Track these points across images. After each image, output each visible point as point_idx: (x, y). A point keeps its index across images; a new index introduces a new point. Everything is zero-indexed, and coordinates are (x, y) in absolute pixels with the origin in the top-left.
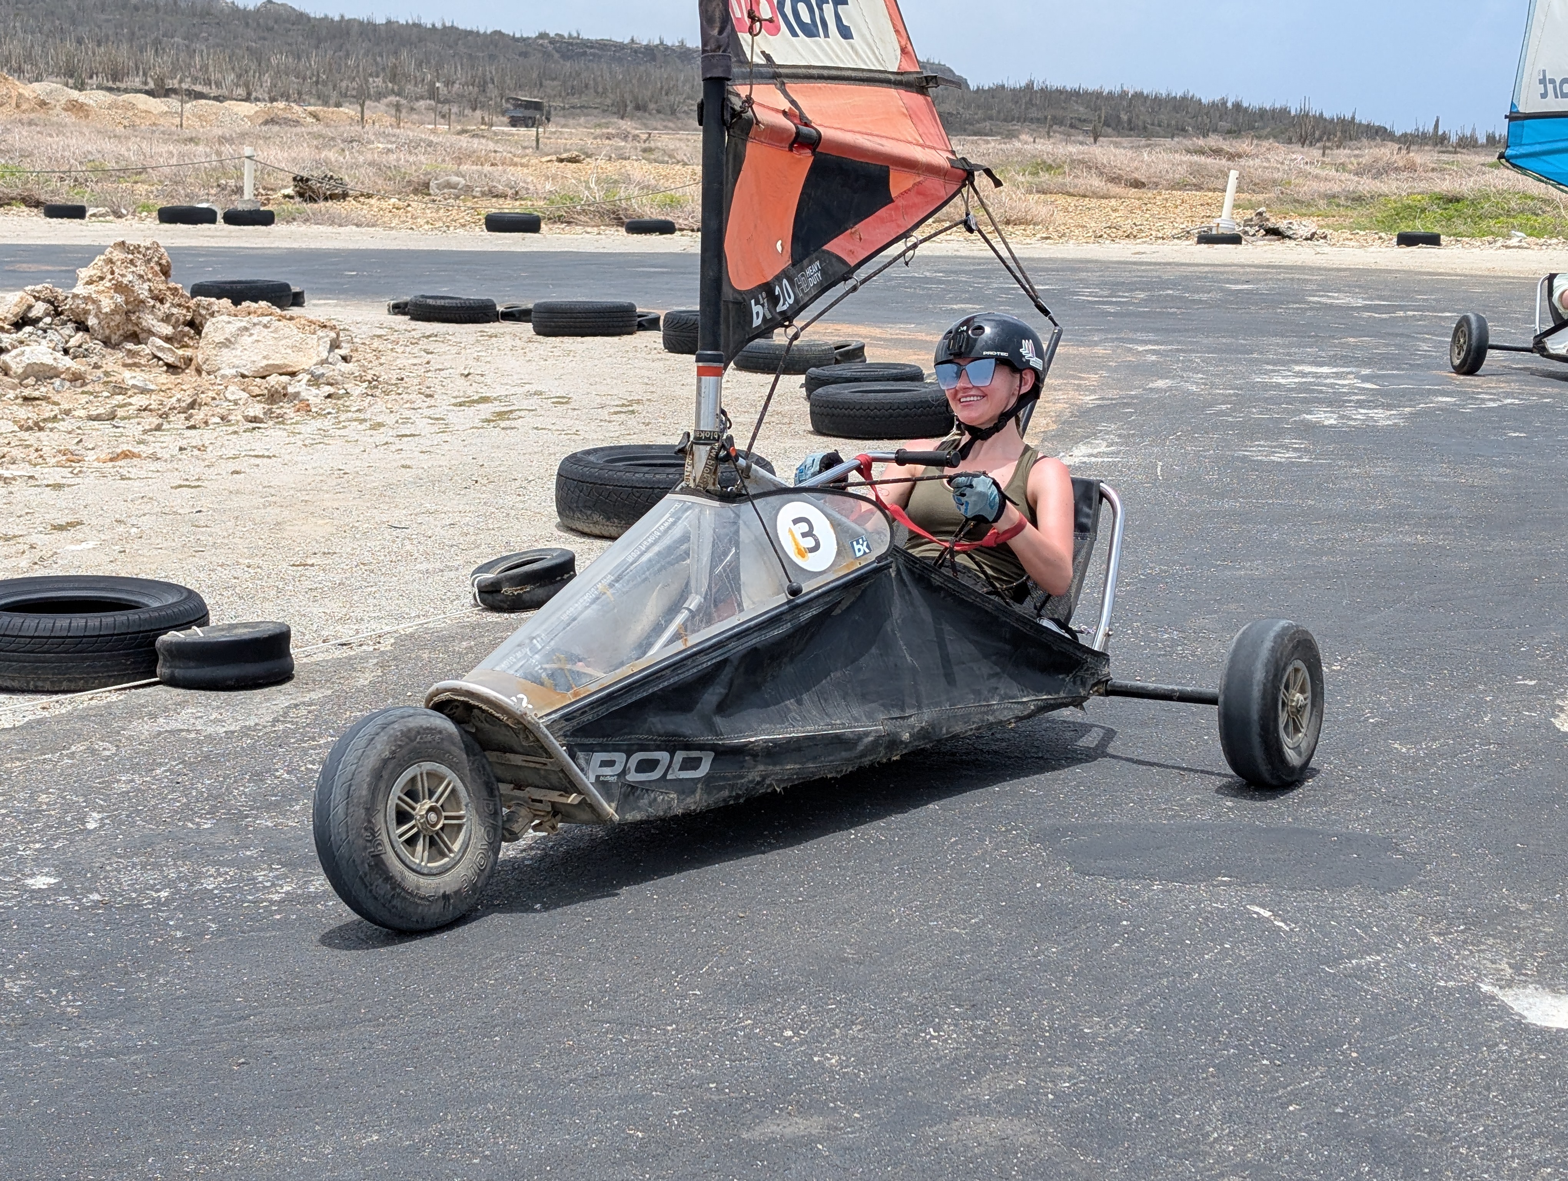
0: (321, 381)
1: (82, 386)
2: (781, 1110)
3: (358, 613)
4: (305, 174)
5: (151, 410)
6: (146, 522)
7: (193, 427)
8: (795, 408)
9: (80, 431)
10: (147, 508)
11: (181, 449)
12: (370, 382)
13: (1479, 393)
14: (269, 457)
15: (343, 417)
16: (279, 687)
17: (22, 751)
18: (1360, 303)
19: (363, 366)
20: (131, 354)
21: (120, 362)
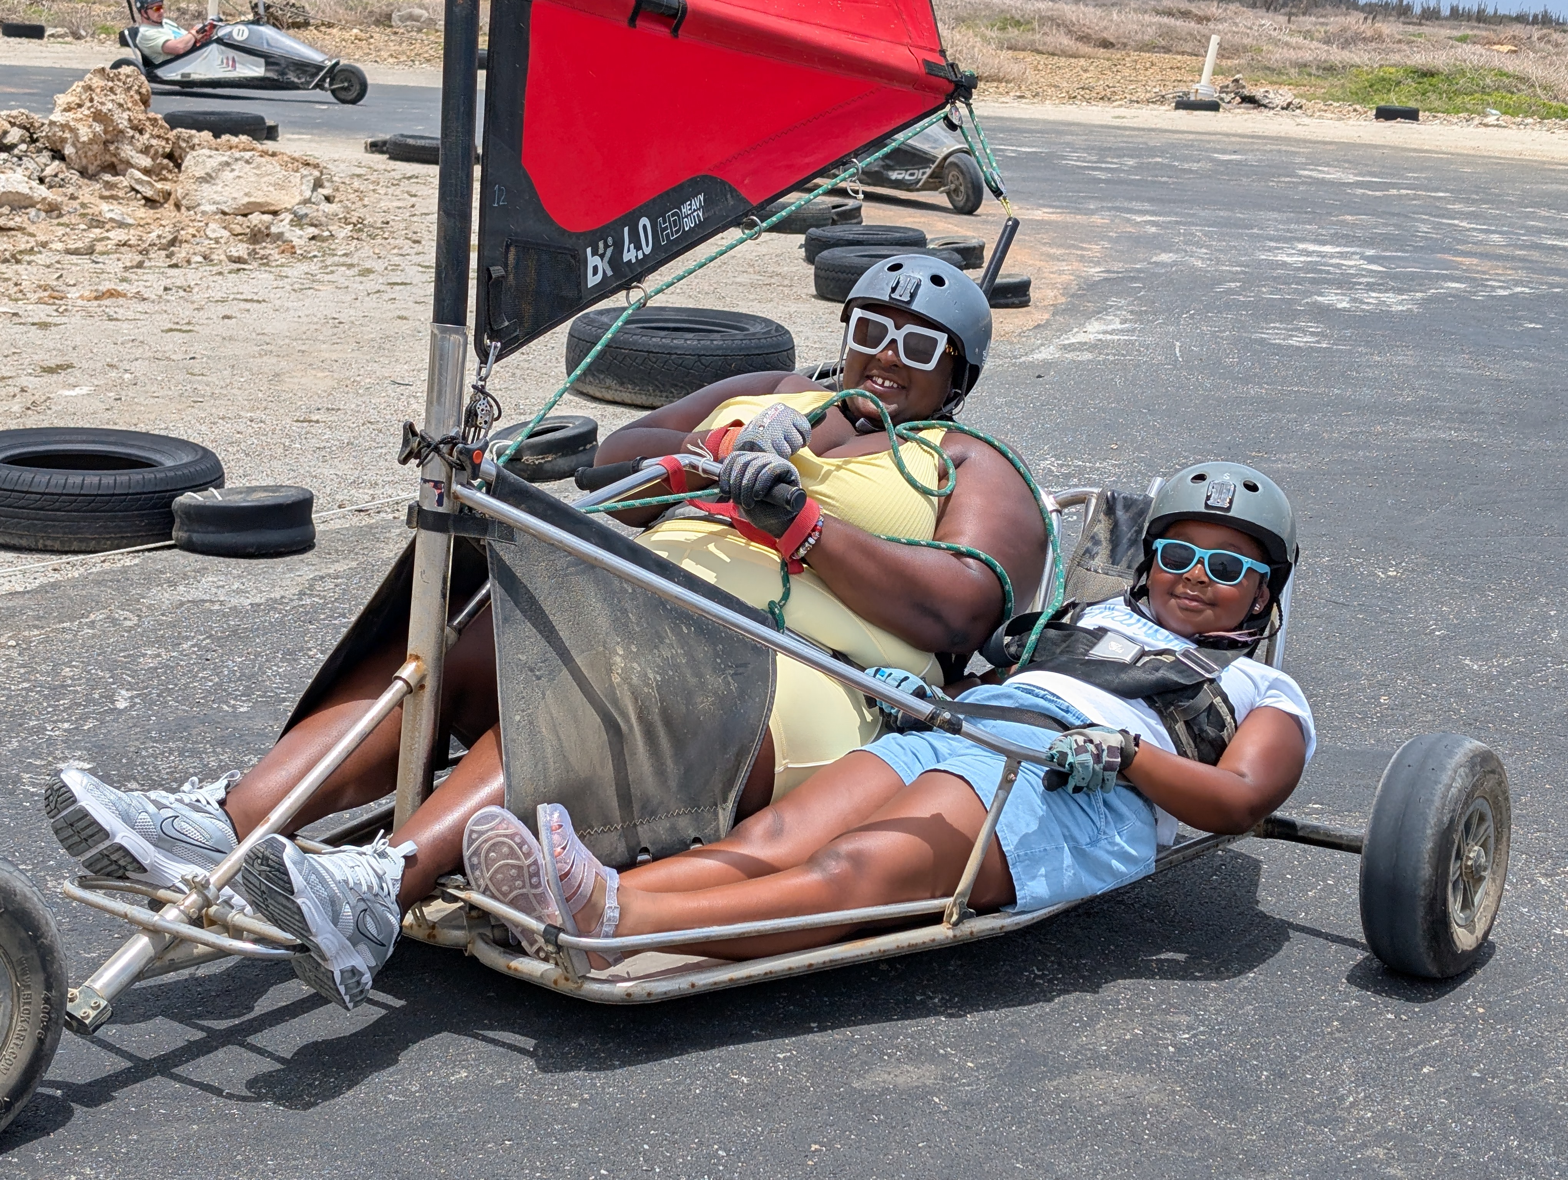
0: (304, 221)
1: (58, 217)
2: (889, 1056)
3: (371, 476)
5: (130, 246)
6: (139, 368)
7: (175, 266)
8: (794, 269)
9: (59, 266)
10: (138, 352)
11: (166, 289)
12: (355, 225)
13: (1487, 280)
14: (258, 302)
15: (329, 261)
16: (301, 557)
18: (1352, 179)
19: (347, 207)
20: (108, 185)
21: (97, 194)
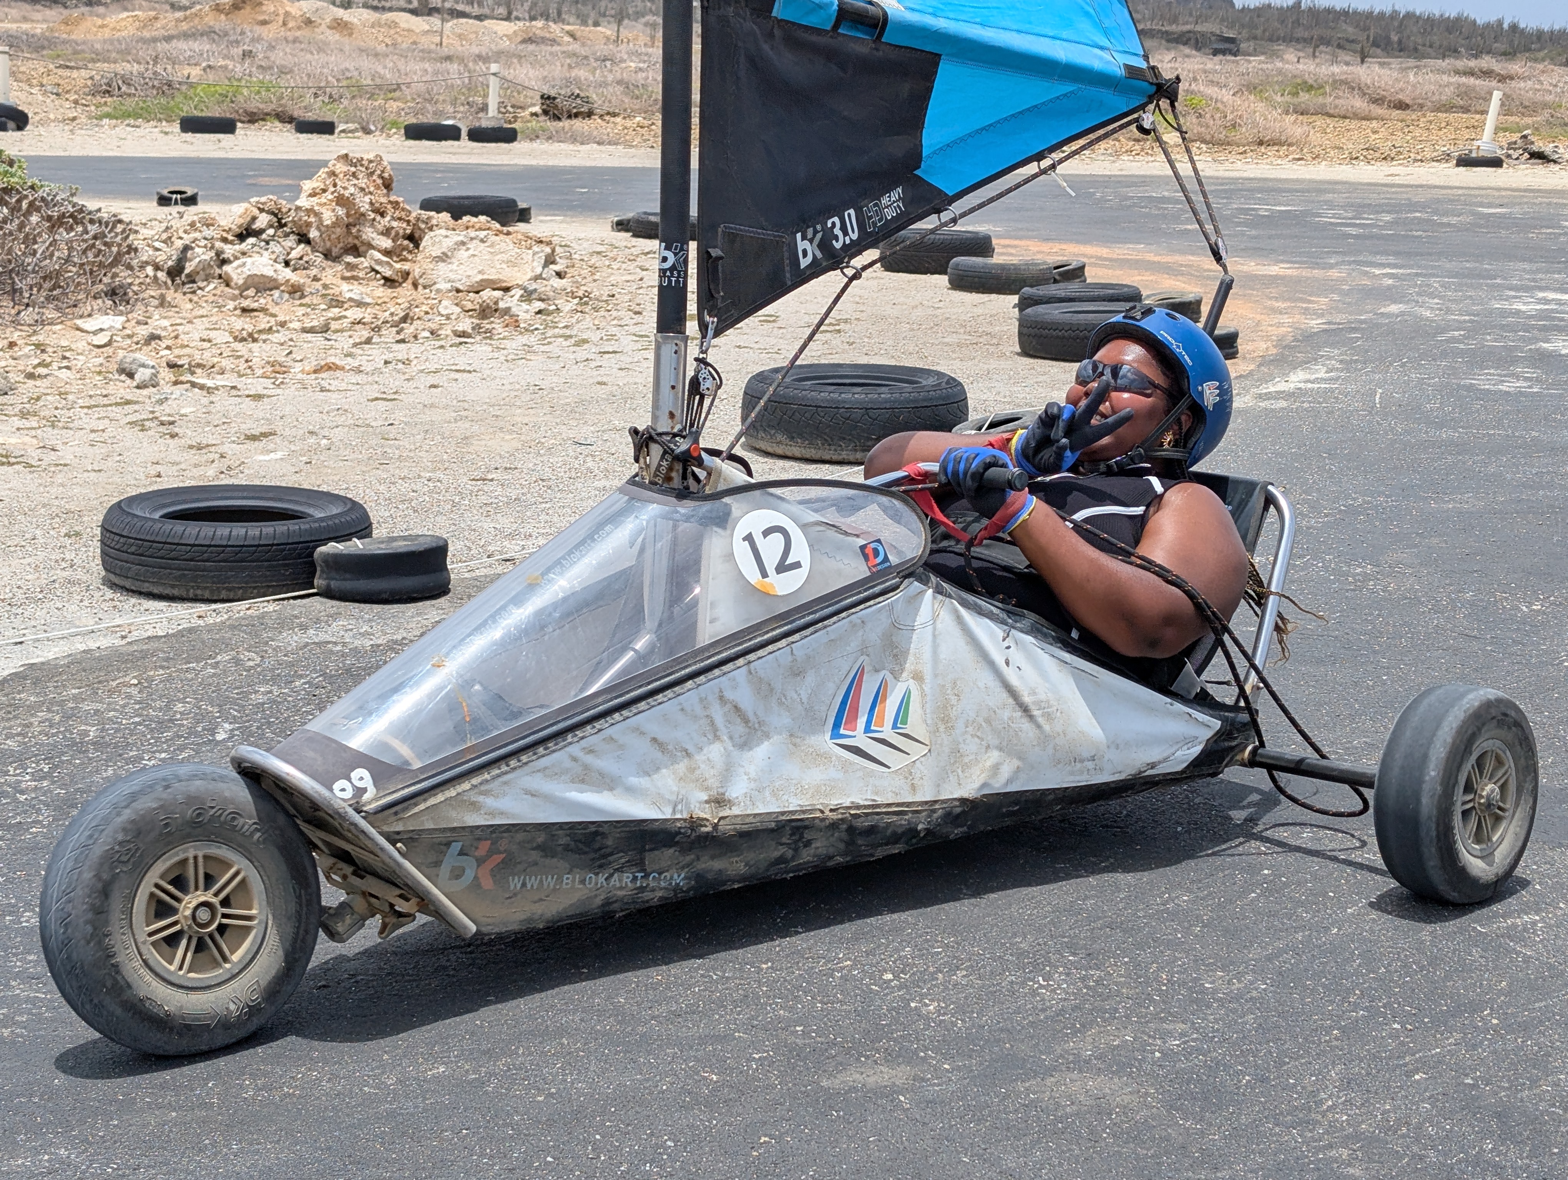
0: (534, 296)
1: (300, 298)
2: (867, 1057)
3: (528, 529)
4: (553, 93)
6: (338, 434)
7: (403, 341)
8: (1005, 329)
9: (292, 343)
10: (341, 420)
11: (386, 362)
12: (581, 299)
14: (469, 372)
15: (550, 333)
16: (433, 602)
17: (167, 659)
19: (577, 282)
20: (350, 267)
21: (339, 275)
